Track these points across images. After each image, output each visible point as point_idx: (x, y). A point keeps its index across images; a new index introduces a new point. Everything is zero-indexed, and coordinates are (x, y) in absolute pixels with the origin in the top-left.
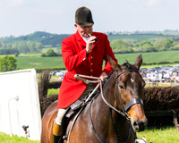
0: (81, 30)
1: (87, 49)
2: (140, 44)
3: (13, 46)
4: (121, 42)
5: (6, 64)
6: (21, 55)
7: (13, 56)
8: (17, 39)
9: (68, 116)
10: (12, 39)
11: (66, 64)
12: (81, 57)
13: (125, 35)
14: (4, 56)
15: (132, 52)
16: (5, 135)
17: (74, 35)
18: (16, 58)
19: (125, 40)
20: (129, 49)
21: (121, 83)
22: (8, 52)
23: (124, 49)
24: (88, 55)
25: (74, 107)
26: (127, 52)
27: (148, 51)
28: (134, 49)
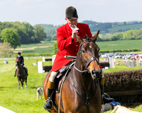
0: (69, 22)
1: (72, 36)
9: (58, 77)
11: (59, 46)
12: (68, 42)
17: (65, 26)
21: (83, 49)
24: (73, 40)
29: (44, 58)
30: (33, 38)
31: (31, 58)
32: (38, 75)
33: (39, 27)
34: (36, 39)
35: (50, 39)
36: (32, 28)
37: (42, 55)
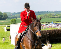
0: (26, 9)
1: (28, 15)
2: (57, 15)
3: (15, 16)
4: (51, 14)
5: (13, 22)
6: (18, 19)
7: (15, 19)
8: (16, 13)
9: (21, 36)
10: (15, 13)
11: (22, 20)
12: (26, 18)
13: (52, 12)
14: (12, 19)
15: (54, 17)
16: (13, 45)
17: (24, 11)
18: (16, 20)
19: (52, 14)
20: (53, 17)
21: (34, 25)
22: (14, 18)
23: (52, 17)
24: (28, 17)
25: (23, 33)
26: (53, 18)
27: (60, 17)
28: (55, 17)
29: (7, 26)
30: (2, 17)
31: (2, 25)
32: (5, 32)
33: (5, 13)
34: (4, 18)
35: (9, 18)
36: (2, 14)
37: (6, 24)
